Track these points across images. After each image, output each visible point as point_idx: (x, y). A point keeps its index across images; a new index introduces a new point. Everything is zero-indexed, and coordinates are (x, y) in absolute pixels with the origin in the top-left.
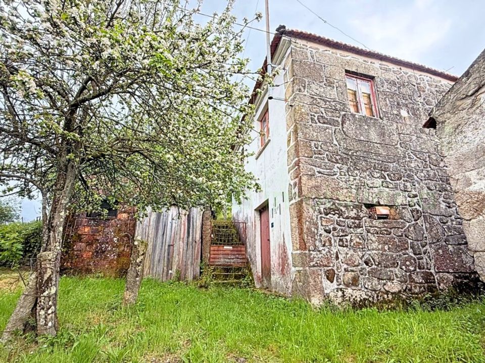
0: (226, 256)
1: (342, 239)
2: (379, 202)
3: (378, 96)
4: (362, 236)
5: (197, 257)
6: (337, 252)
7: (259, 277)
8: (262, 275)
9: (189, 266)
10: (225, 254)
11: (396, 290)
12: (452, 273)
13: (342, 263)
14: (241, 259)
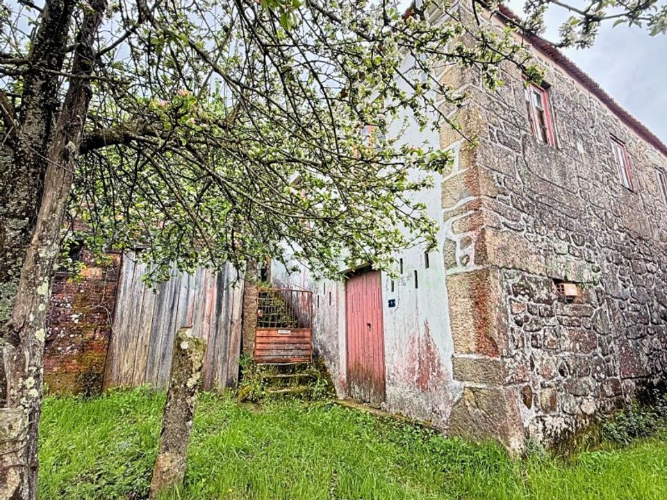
0: (281, 346)
1: (536, 336)
2: (566, 277)
3: (556, 116)
4: (554, 331)
5: (235, 348)
6: (531, 357)
7: (343, 382)
8: (347, 378)
9: (220, 365)
10: (280, 343)
11: (591, 411)
12: (634, 378)
13: (538, 374)
14: (303, 350)
